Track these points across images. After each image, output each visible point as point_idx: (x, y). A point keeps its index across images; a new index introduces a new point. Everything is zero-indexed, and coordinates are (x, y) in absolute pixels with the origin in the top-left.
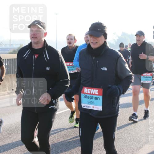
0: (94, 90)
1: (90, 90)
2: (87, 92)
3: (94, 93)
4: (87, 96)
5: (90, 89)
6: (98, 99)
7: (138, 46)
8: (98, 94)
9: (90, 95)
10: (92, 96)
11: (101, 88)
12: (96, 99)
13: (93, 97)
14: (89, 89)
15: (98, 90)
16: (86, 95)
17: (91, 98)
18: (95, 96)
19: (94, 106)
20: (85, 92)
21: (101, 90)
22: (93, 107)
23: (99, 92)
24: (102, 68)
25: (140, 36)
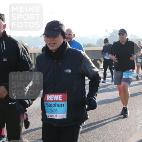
0: (58, 96)
1: (53, 97)
2: (49, 100)
3: (57, 100)
4: (49, 104)
5: (53, 95)
6: (63, 105)
7: (122, 44)
8: (61, 100)
9: (52, 103)
10: (54, 103)
11: (65, 93)
12: (60, 105)
13: (56, 104)
14: (51, 96)
15: (61, 96)
16: (48, 102)
17: (54, 105)
18: (58, 103)
19: (58, 115)
20: (47, 100)
21: (66, 95)
22: (56, 116)
23: (62, 98)
24: (66, 70)
25: (123, 35)
